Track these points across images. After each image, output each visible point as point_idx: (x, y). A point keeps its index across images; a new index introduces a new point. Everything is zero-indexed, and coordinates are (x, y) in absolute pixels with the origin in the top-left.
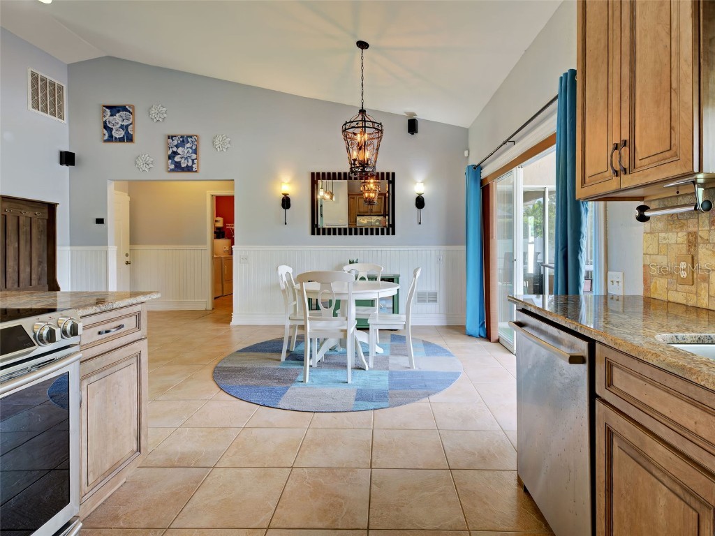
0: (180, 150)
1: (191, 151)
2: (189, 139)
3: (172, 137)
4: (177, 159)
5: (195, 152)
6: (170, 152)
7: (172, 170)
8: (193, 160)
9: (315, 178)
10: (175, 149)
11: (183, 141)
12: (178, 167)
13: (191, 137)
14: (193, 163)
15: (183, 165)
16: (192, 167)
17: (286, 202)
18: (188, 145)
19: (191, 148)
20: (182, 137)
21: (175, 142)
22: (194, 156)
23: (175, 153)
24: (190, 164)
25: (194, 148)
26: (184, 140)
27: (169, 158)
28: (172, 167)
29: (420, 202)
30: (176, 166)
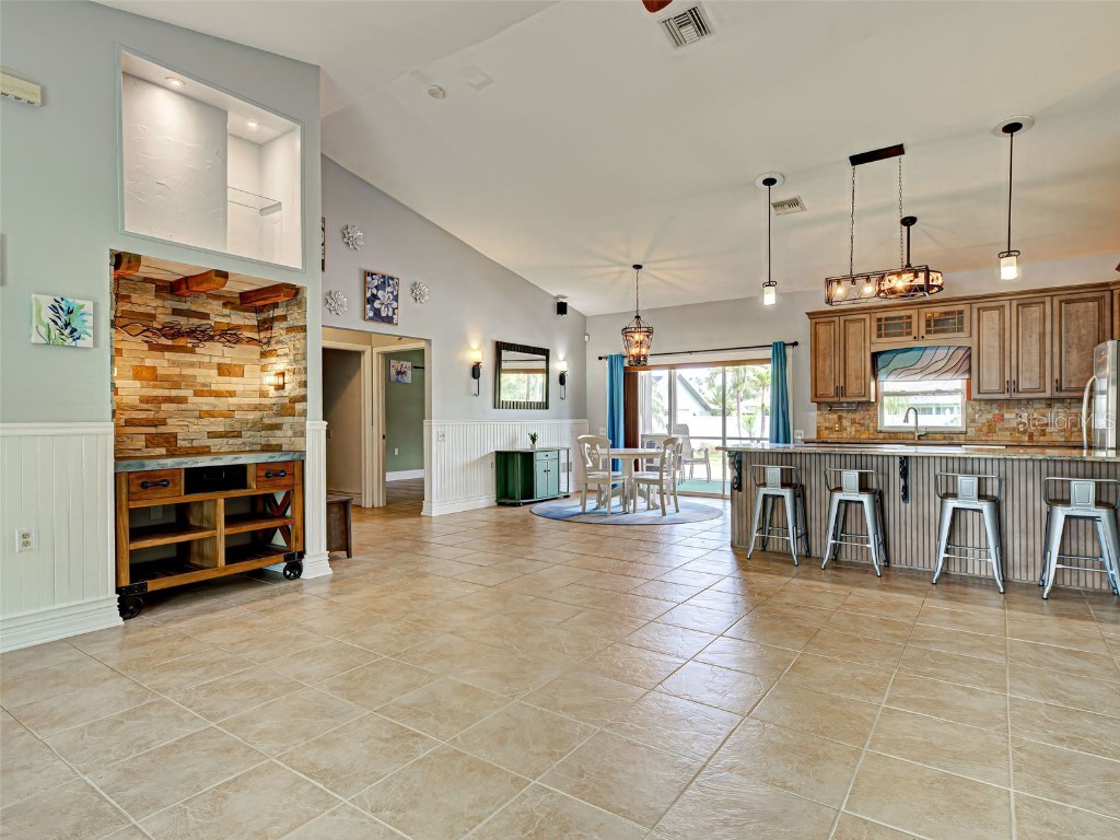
0: (380, 294)
1: (391, 297)
2: (391, 282)
3: (373, 274)
4: (377, 304)
5: (396, 299)
6: (369, 295)
7: (371, 319)
8: (394, 309)
9: (500, 347)
10: (375, 291)
11: (384, 282)
12: (377, 314)
13: (392, 279)
14: (394, 313)
15: (384, 314)
16: (392, 318)
17: (476, 372)
18: (389, 289)
19: (392, 293)
20: (383, 277)
21: (376, 283)
22: (395, 305)
23: (375, 297)
24: (390, 314)
25: (395, 293)
26: (386, 281)
27: (369, 303)
28: (371, 314)
29: (562, 379)
30: (375, 314)
